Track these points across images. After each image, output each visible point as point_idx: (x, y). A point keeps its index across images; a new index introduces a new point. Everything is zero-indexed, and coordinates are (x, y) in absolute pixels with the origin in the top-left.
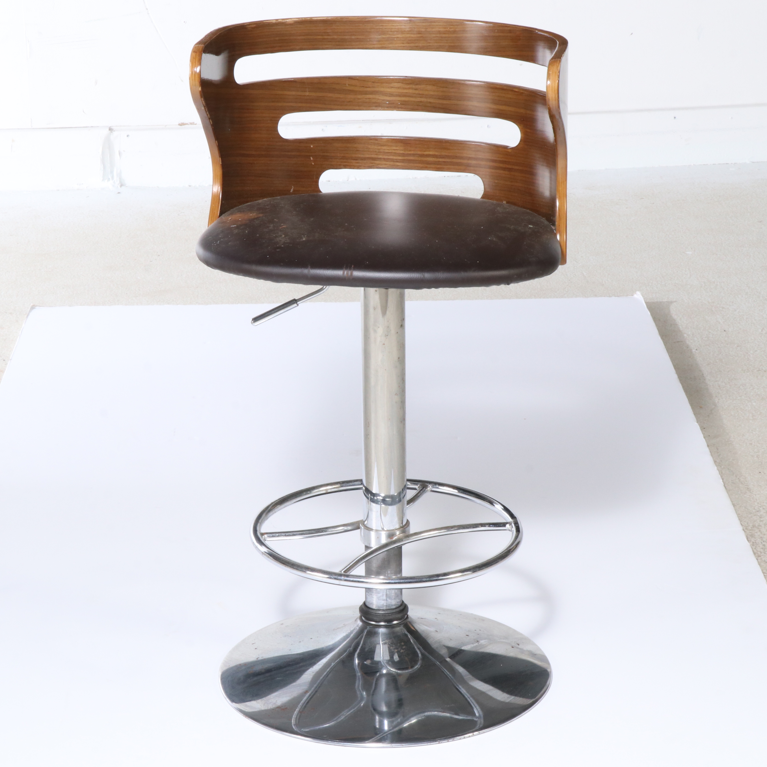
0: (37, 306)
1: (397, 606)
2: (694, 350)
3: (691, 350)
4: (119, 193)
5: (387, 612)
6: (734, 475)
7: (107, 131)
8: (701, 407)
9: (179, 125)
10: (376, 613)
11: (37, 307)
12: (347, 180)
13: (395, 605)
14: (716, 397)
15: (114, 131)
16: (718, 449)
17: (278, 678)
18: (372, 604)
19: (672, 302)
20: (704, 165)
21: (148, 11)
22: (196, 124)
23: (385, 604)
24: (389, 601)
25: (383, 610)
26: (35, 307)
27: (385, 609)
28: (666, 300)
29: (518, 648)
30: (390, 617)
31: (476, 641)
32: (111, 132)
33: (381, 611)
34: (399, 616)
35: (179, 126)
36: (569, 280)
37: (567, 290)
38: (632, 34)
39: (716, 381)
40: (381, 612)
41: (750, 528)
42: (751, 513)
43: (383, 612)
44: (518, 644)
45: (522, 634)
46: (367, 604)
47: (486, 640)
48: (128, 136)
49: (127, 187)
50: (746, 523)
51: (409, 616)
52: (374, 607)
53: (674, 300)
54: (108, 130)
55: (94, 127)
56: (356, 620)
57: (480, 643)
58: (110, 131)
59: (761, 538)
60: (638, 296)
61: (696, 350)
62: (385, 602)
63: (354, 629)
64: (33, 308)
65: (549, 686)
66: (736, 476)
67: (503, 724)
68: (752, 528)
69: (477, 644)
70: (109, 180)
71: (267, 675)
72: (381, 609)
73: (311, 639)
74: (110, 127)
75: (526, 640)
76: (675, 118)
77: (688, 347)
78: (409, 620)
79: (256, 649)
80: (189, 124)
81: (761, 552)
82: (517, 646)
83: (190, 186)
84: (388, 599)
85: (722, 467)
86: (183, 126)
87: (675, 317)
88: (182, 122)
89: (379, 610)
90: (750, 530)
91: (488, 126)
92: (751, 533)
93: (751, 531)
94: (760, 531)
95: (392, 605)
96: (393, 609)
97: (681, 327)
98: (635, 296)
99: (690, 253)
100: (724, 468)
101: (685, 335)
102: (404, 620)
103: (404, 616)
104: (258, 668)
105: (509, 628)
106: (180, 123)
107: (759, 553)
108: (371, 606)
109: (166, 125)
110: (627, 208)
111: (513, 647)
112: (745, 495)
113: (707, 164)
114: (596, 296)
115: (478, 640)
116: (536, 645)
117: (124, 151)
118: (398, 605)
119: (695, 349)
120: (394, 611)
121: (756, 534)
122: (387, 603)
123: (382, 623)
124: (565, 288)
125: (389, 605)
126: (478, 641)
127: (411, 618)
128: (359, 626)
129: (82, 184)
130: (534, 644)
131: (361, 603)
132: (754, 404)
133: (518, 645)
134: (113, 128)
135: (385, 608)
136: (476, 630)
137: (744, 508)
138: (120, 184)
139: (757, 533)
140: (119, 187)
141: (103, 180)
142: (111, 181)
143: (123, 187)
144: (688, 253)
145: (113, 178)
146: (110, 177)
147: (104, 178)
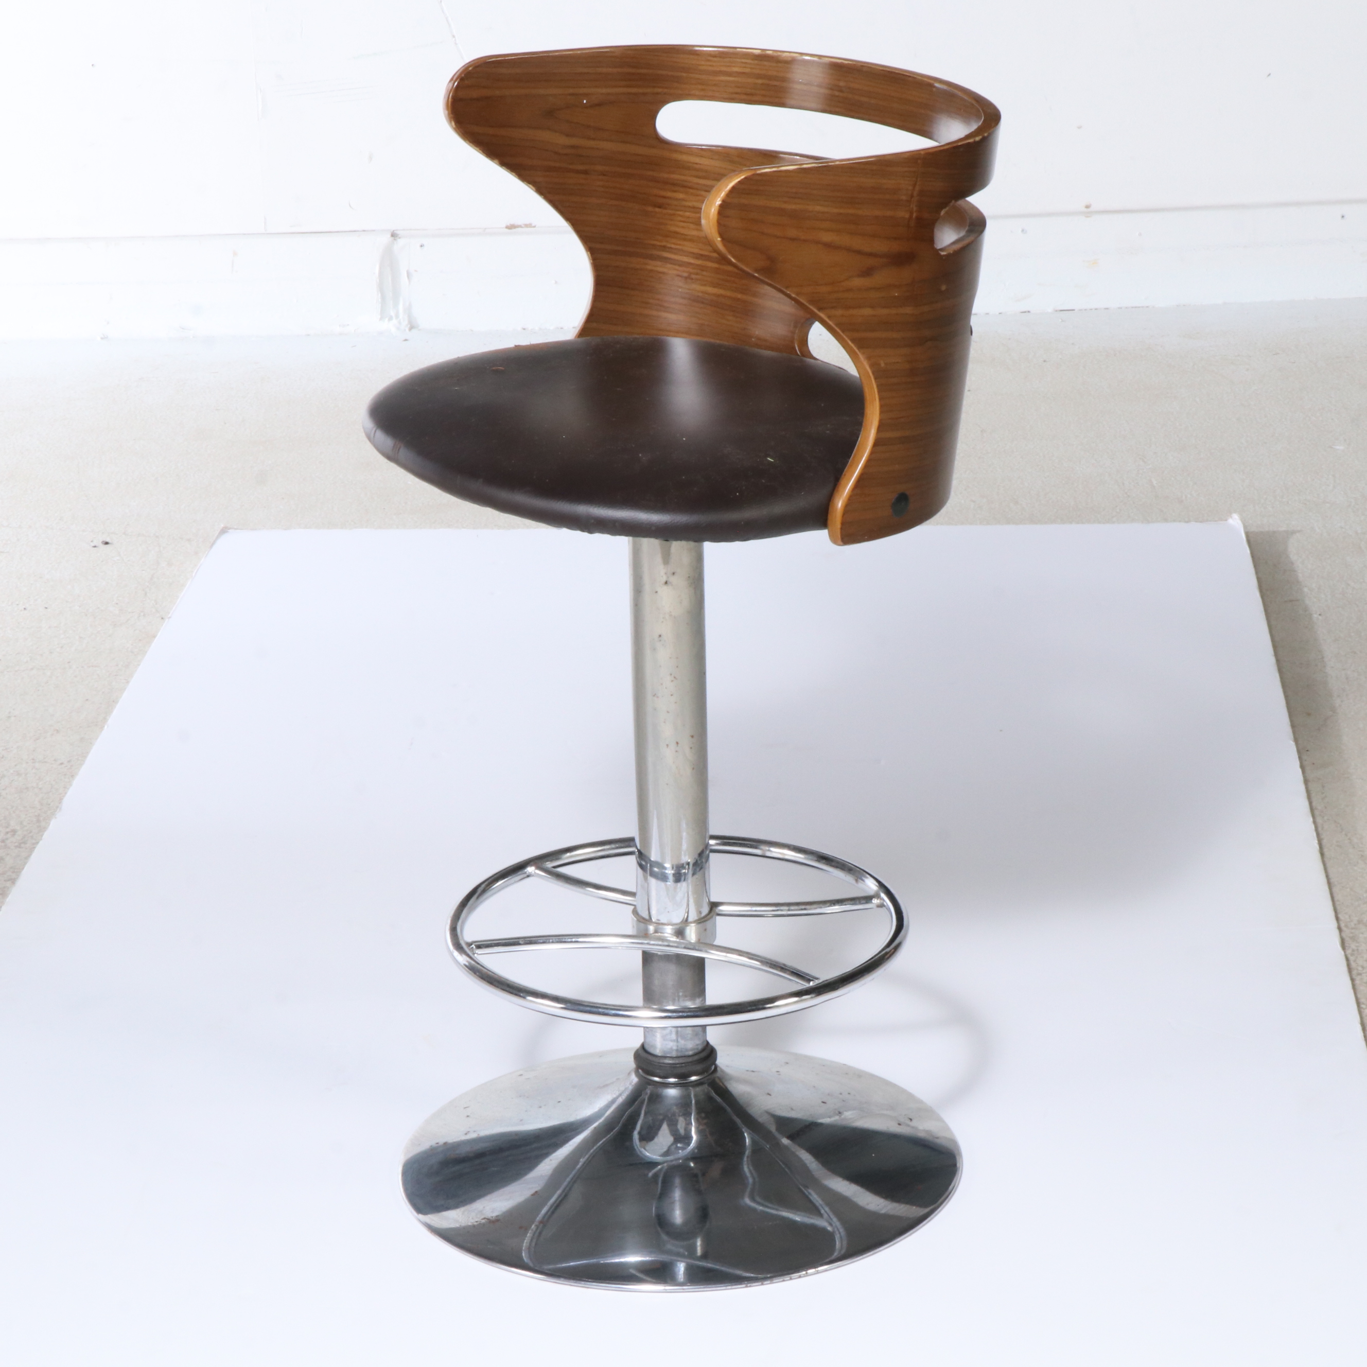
0: (231, 528)
1: (696, 1051)
2: (1315, 616)
3: (1311, 615)
4: (406, 340)
5: (677, 1062)
6: (1344, 833)
7: (387, 238)
8: (1309, 714)
9: (507, 227)
10: (659, 1063)
13: (692, 1050)
14: (1339, 696)
15: (400, 238)
16: (1323, 787)
17: (493, 1169)
18: (654, 1047)
19: (1293, 532)
21: (455, 40)
22: (535, 227)
23: (675, 1048)
24: (682, 1042)
25: (671, 1057)
26: (229, 530)
27: (674, 1056)
28: (1283, 529)
29: (908, 1126)
30: (683, 1070)
31: (837, 1112)
32: (395, 239)
33: (668, 1059)
34: (699, 1067)
35: (507, 230)
36: (1126, 493)
37: (1118, 510)
38: (1269, 75)
39: (1344, 669)
40: (667, 1061)
41: (1352, 925)
42: (1360, 898)
43: (671, 1062)
44: (911, 1120)
45: (921, 1102)
46: (647, 1047)
47: (855, 1112)
48: (421, 246)
49: (420, 330)
50: (1347, 917)
51: (718, 1069)
52: (658, 1052)
53: (1299, 528)
54: (389, 236)
55: (367, 231)
56: (629, 1074)
57: (843, 1116)
58: (393, 238)
60: (1235, 521)
61: (1320, 615)
62: (675, 1044)
63: (626, 1089)
64: (224, 531)
65: (954, 1190)
66: (1346, 835)
67: (861, 1257)
68: (1355, 925)
69: (837, 1118)
70: (391, 319)
71: (477, 1162)
72: (668, 1055)
73: (559, 1102)
74: (394, 231)
75: (927, 1111)
76: (1343, 217)
77: (1306, 609)
78: (719, 1074)
79: (468, 1116)
80: (523, 226)
82: (908, 1122)
83: (524, 329)
84: (679, 1040)
85: (1326, 818)
86: (514, 230)
87: (1293, 557)
88: (512, 223)
89: (665, 1057)
90: (1352, 929)
91: (1023, 231)
92: (1352, 933)
93: (1353, 931)
95: (687, 1050)
96: (689, 1056)
97: (1300, 575)
98: (1230, 521)
99: (1341, 448)
100: (1328, 819)
101: (1306, 590)
102: (709, 1075)
103: (709, 1067)
104: (464, 1151)
105: (903, 1091)
106: (508, 224)
107: (1360, 969)
108: (651, 1050)
109: (485, 229)
110: (1248, 370)
111: (899, 1124)
112: (1355, 868)
114: (1166, 520)
115: (841, 1111)
116: (943, 1121)
117: (416, 271)
118: (697, 1049)
119: (1318, 613)
120: (690, 1060)
121: (1361, 935)
122: (678, 1046)
123: (672, 1080)
124: (1117, 506)
125: (682, 1048)
126: (840, 1113)
127: (722, 1071)
128: (633, 1084)
129: (348, 325)
130: (940, 1120)
131: (637, 1045)
133: (909, 1120)
134: (398, 232)
135: (674, 1054)
136: (841, 1094)
137: (1348, 890)
138: (409, 326)
140: (407, 330)
141: (381, 319)
142: (394, 321)
143: (413, 331)
144: (1338, 447)
145: (397, 316)
146: (392, 314)
147: (383, 315)
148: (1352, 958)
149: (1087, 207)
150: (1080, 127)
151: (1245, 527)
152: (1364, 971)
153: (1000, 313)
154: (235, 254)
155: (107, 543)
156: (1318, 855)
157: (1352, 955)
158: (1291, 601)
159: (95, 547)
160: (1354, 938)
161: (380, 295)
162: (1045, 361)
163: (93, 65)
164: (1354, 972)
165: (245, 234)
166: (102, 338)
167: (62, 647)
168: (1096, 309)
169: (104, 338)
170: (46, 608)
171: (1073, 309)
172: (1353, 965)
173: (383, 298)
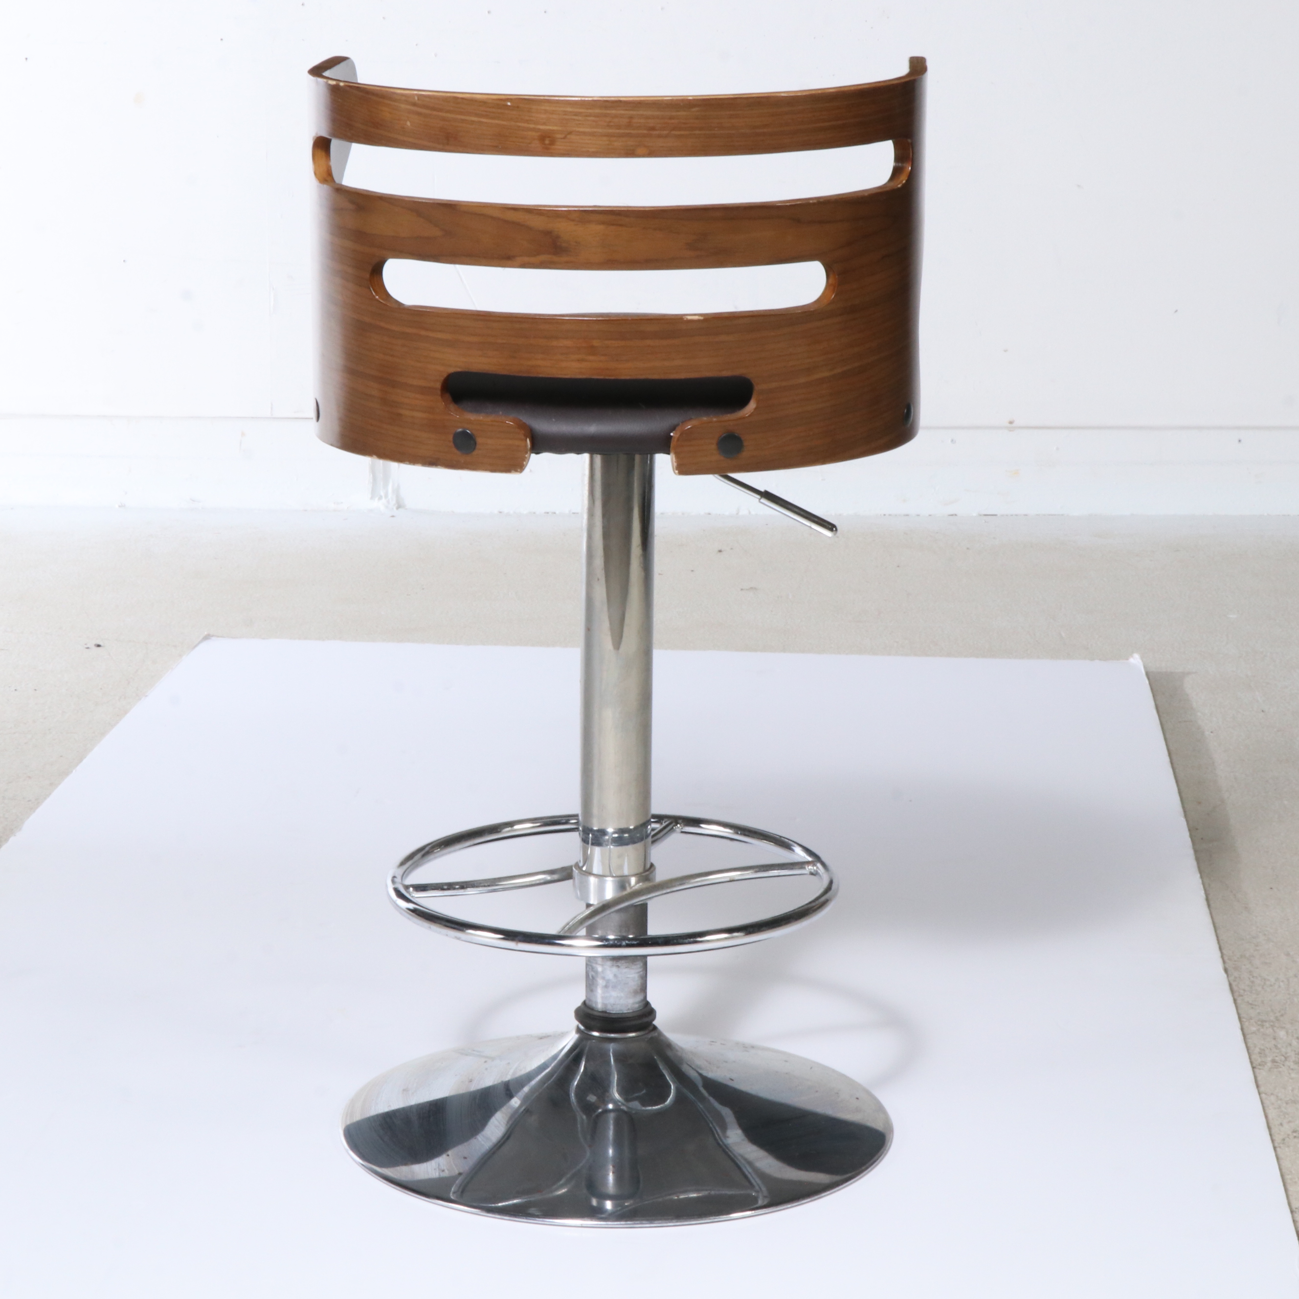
0: (213, 636)
2: (1207, 733)
3: (1203, 732)
4: (392, 516)
6: (1229, 890)
8: (1198, 804)
11: (213, 638)
12: (737, 514)
14: (1227, 793)
16: (1210, 857)
19: (1189, 673)
20: (1285, 515)
26: (211, 638)
38: (1176, 311)
39: (1232, 772)
41: (1235, 958)
42: (1243, 939)
49: (406, 509)
53: (1194, 671)
59: (1250, 972)
60: (1136, 660)
61: (1212, 732)
64: (207, 637)
66: (1231, 892)
68: (1238, 958)
70: (380, 498)
76: (1240, 441)
77: (1199, 728)
81: (1244, 990)
83: (500, 512)
90: (1235, 961)
91: (952, 441)
94: (1250, 963)
97: (1194, 704)
98: (1131, 660)
101: (1199, 714)
107: (1242, 992)
112: (1239, 916)
113: (1288, 515)
129: (342, 503)
132: (1286, 802)
137: (1232, 932)
138: (396, 505)
139: (1245, 965)
140: (395, 509)
141: (372, 498)
142: (384, 500)
143: (400, 509)
144: (1231, 616)
145: (386, 496)
146: (382, 494)
147: (374, 494)
148: (1234, 984)
149: (1011, 423)
150: (1006, 351)
151: (1145, 667)
152: (1246, 993)
153: (930, 515)
154: (243, 434)
155: (99, 646)
156: (1204, 903)
157: (1235, 981)
158: (1185, 721)
159: (88, 648)
160: (1236, 968)
161: (371, 475)
162: (968, 549)
163: (124, 261)
164: (1236, 994)
165: (253, 418)
166: (119, 506)
167: (45, 718)
168: (1016, 515)
169: (122, 506)
170: (35, 690)
171: (995, 514)
172: (1235, 988)
173: (375, 479)
